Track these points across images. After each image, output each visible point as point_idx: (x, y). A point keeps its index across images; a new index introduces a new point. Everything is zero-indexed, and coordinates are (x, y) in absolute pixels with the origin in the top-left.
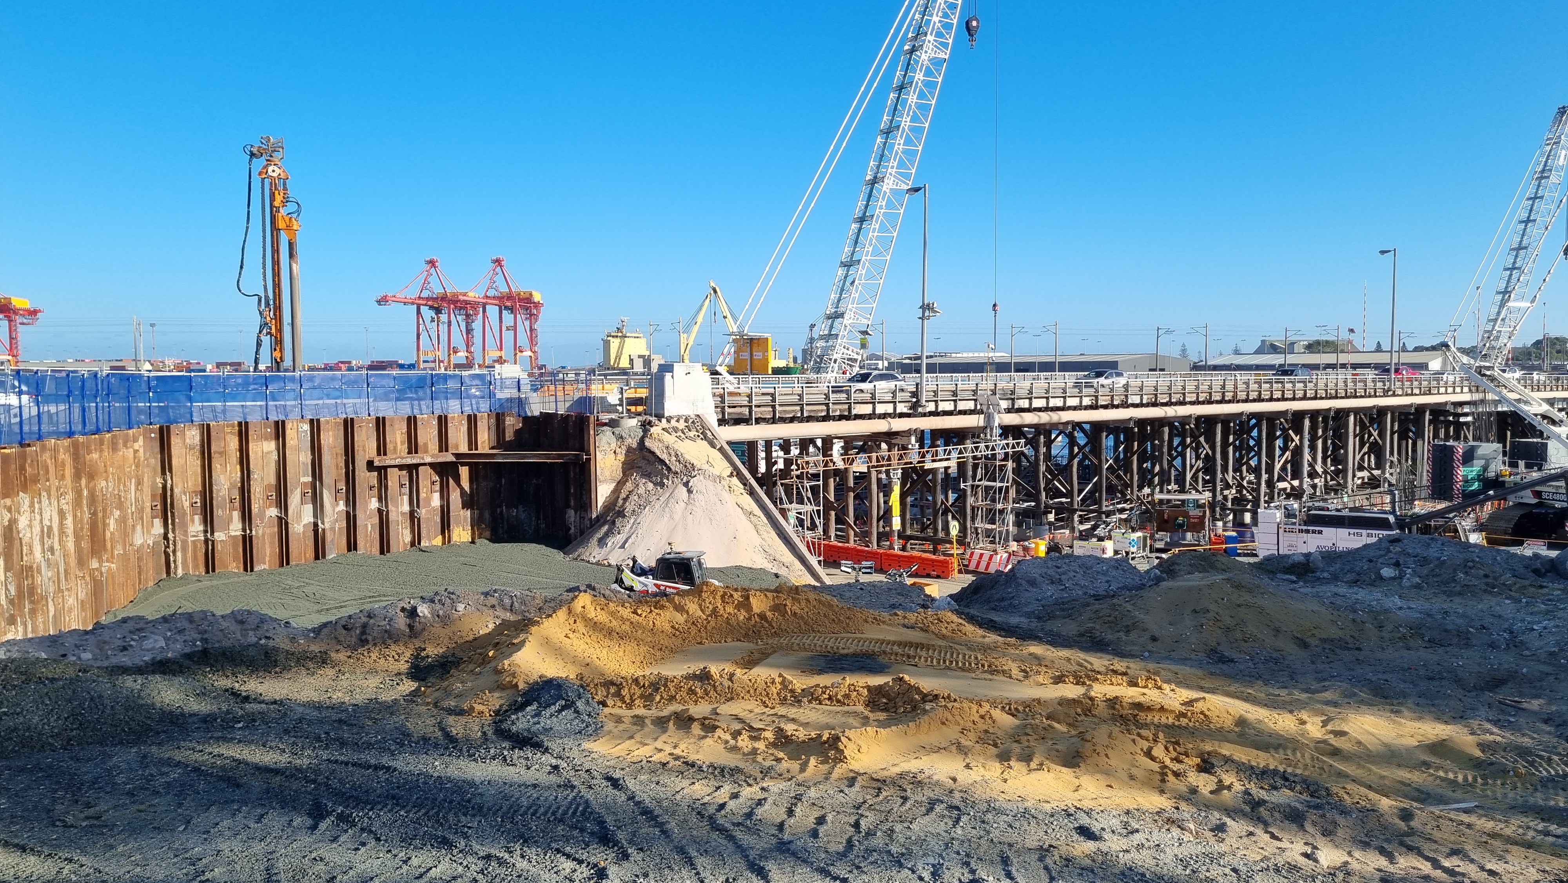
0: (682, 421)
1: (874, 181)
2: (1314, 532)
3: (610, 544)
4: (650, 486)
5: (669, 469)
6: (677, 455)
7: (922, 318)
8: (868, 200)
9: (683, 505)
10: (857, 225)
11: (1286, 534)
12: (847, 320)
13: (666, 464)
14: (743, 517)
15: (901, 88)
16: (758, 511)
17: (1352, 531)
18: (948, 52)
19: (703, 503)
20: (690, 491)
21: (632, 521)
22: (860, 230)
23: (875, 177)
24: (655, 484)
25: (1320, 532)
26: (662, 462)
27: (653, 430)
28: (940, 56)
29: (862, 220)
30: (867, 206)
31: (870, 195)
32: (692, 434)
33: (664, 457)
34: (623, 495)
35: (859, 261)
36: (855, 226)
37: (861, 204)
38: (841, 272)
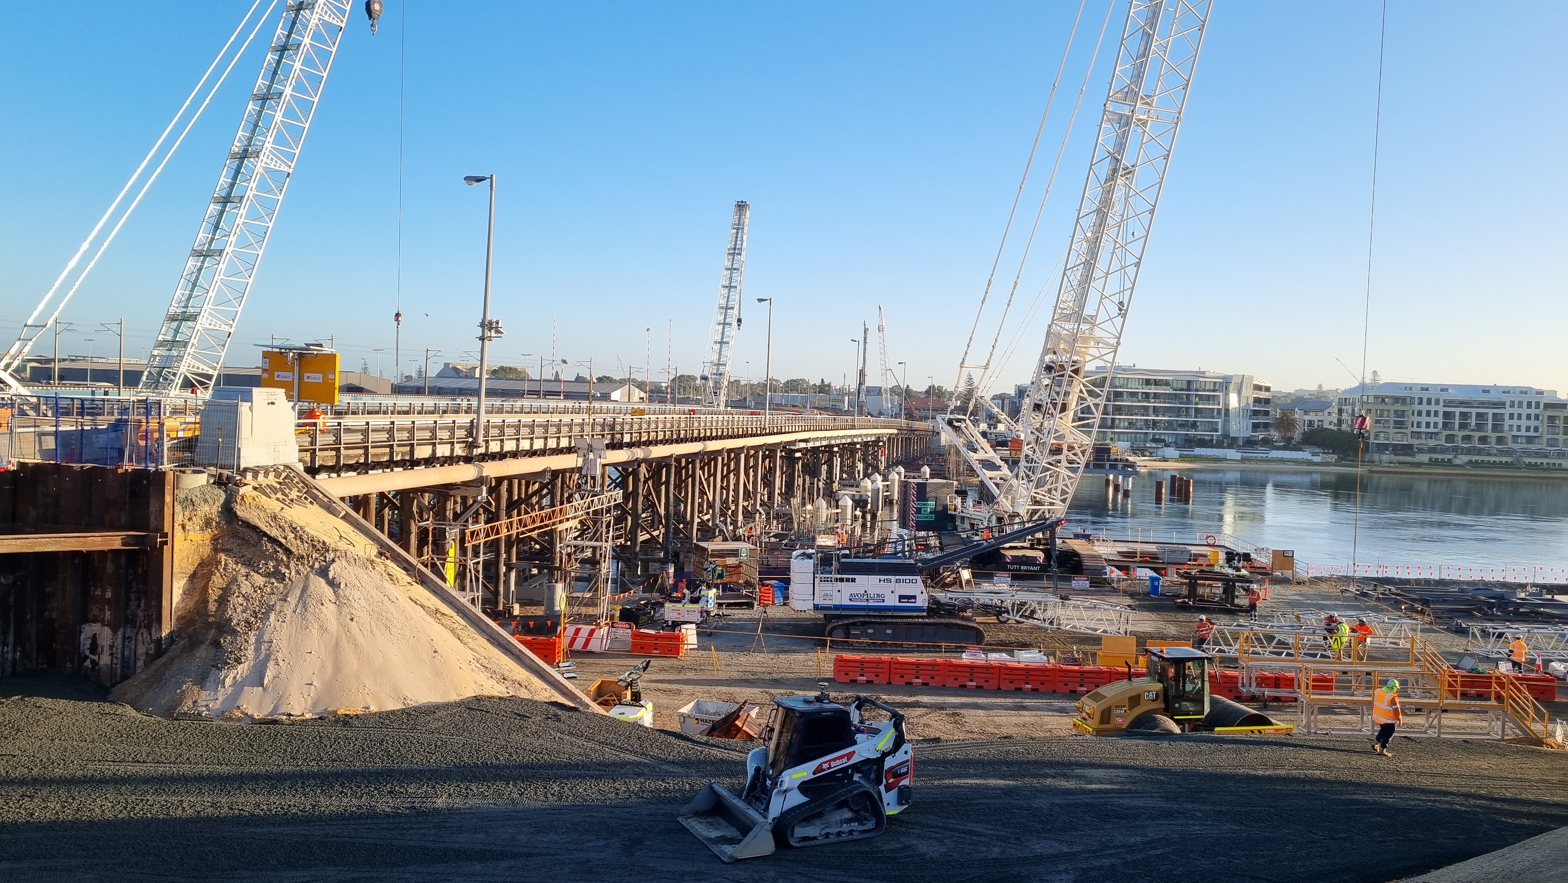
0: (272, 475)
1: (244, 155)
2: (848, 580)
3: (228, 682)
4: (259, 580)
5: (288, 552)
6: (294, 530)
7: (482, 339)
8: (235, 178)
9: (332, 607)
10: (219, 207)
11: (822, 584)
12: (202, 322)
13: (281, 545)
14: (430, 620)
15: (283, 49)
16: (444, 608)
17: (882, 577)
18: (345, 21)
19: (364, 603)
20: (333, 584)
21: (252, 640)
22: (222, 213)
23: (246, 151)
24: (268, 575)
25: (853, 580)
26: (273, 540)
27: (242, 490)
28: (335, 22)
29: (226, 200)
30: (232, 185)
31: (238, 171)
32: (294, 494)
33: (274, 533)
34: (213, 594)
35: (221, 252)
36: (214, 208)
37: (224, 180)
38: (192, 263)
